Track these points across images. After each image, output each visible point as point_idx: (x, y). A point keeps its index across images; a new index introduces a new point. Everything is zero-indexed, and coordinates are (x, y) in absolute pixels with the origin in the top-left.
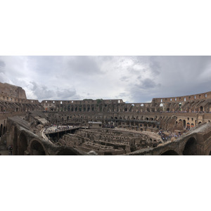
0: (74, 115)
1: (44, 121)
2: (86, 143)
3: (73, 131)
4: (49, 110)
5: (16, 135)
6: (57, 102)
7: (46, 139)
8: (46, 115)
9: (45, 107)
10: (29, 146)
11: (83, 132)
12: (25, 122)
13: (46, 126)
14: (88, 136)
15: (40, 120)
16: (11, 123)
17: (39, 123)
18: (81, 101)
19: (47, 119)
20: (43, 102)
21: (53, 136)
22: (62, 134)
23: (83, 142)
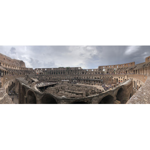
0: (54, 77)
1: (36, 80)
2: (60, 92)
3: (53, 86)
4: (39, 74)
5: (20, 87)
6: (44, 69)
7: (37, 90)
8: (38, 77)
9: (37, 72)
10: (27, 93)
11: (58, 86)
12: (25, 80)
13: (37, 83)
14: (62, 88)
15: (34, 80)
16: (18, 81)
17: (33, 81)
18: (57, 68)
19: (38, 79)
20: (36, 69)
21: (41, 89)
22: (46, 87)
23: (59, 91)
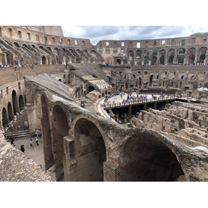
1: (102, 85)
2: (188, 130)
3: (160, 105)
4: (112, 62)
5: (45, 110)
6: (130, 43)
7: (105, 116)
8: (107, 72)
9: (105, 55)
10: (72, 128)
11: (182, 109)
12: (62, 86)
13: (106, 94)
15: (94, 82)
17: (91, 88)
18: (183, 40)
19: (109, 80)
20: (101, 44)
22: (137, 109)
23: (182, 126)
